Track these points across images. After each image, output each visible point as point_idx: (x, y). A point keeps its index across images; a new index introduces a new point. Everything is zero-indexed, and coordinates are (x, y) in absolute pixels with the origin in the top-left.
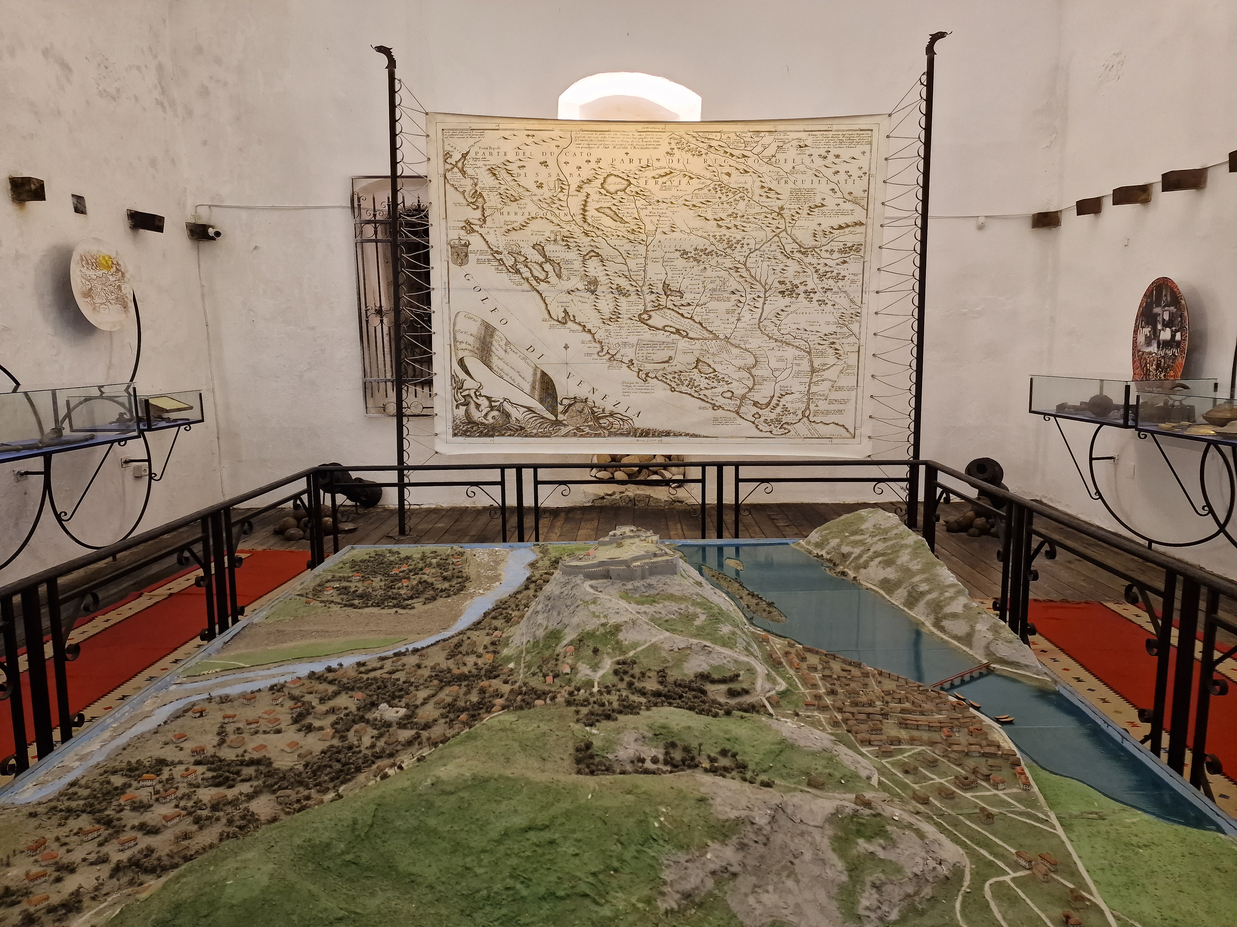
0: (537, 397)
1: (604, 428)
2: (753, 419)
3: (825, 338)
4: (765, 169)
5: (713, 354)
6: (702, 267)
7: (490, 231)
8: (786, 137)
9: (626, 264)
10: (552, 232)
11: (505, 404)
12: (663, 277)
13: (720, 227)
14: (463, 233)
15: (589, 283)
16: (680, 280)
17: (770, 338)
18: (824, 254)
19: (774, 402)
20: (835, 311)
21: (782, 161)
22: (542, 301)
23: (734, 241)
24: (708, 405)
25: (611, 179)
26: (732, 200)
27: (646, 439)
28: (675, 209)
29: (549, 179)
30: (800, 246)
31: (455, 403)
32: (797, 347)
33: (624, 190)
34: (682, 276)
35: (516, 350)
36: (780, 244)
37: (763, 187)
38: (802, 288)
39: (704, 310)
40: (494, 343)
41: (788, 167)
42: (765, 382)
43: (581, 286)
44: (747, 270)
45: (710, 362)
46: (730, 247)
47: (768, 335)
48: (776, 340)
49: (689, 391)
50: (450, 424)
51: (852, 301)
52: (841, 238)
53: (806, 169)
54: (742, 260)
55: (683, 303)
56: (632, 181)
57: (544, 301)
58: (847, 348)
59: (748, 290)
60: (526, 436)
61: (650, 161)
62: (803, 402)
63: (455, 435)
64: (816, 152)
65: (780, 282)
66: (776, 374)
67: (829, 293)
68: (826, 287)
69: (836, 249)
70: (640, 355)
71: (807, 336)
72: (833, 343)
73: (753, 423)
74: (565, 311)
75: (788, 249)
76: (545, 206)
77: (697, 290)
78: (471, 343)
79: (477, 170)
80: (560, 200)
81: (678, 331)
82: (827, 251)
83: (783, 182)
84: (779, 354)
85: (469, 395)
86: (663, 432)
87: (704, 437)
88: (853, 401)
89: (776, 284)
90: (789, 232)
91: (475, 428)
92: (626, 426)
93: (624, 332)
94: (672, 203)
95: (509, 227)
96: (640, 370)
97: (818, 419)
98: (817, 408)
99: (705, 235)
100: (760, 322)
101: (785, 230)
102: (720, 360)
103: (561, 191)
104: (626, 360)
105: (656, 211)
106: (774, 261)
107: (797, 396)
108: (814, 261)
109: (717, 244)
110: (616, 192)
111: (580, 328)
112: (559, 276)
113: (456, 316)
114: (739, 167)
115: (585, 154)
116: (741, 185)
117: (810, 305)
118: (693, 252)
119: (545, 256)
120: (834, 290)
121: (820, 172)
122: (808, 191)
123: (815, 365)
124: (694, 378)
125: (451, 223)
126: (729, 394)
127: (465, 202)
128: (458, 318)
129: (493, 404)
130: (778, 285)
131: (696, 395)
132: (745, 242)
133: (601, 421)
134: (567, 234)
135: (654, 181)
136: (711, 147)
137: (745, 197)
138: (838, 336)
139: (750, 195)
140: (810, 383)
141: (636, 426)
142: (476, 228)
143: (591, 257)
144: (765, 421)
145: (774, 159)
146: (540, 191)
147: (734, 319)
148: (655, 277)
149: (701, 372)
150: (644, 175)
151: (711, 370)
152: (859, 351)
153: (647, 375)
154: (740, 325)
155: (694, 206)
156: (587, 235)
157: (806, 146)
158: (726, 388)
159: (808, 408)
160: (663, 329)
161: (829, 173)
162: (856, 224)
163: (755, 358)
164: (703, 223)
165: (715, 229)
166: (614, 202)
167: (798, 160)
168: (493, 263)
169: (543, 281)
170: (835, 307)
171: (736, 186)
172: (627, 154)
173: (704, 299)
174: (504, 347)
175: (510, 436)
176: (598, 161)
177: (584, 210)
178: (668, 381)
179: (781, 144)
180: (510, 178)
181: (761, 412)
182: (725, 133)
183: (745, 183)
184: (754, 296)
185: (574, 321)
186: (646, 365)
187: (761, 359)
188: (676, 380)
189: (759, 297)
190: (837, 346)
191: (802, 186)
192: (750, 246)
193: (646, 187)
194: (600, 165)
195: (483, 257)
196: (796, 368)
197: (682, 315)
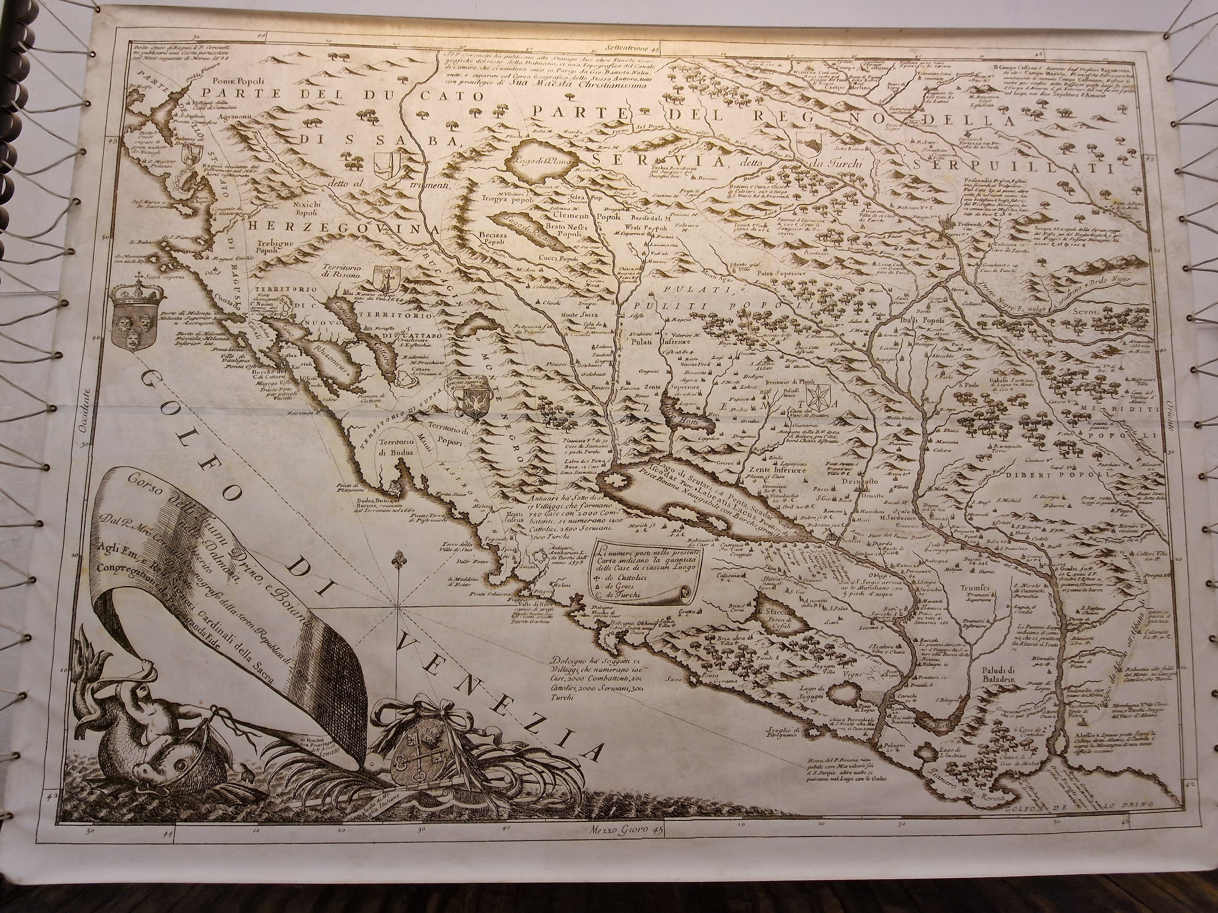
0: (308, 701)
1: (500, 794)
2: (916, 763)
3: (1086, 538)
4: (902, 135)
5: (800, 581)
6: (760, 356)
7: (220, 266)
8: (946, 70)
9: (565, 347)
10: (377, 269)
11: (217, 722)
12: (662, 380)
13: (802, 262)
14: (149, 270)
15: (468, 393)
16: (705, 388)
17: (948, 538)
18: (1060, 331)
19: (970, 713)
20: (1103, 471)
21: (940, 120)
22: (339, 440)
23: (838, 295)
24: (792, 724)
25: (528, 152)
26: (826, 201)
27: (618, 825)
28: (688, 221)
29: (381, 148)
30: (1002, 312)
31: (74, 722)
32: (1018, 563)
33: (562, 176)
34: (709, 379)
35: (259, 571)
36: (950, 304)
37: (898, 175)
38: (1014, 413)
39: (769, 464)
40: (202, 550)
41: (955, 133)
42: (943, 659)
43: (445, 401)
44: (875, 365)
45: (792, 601)
46: (829, 310)
47: (940, 531)
48: (964, 545)
49: (739, 684)
50: (54, 782)
51: (1141, 446)
52: (1098, 295)
53: (995, 138)
54: (861, 340)
55: (715, 445)
56: (582, 155)
57: (346, 438)
58: (1145, 566)
59: (881, 414)
60: (269, 821)
61: (627, 113)
62: (1046, 714)
63: (63, 817)
64: (1016, 104)
65: (958, 396)
66: (971, 634)
67: (1083, 426)
68: (1075, 410)
69: (1087, 319)
70: (602, 582)
71: (1039, 533)
72: (1109, 553)
73: (919, 773)
74: (402, 466)
75: (972, 315)
76: (363, 208)
77: (750, 414)
78: (138, 549)
79: (203, 129)
80: (401, 195)
81: (703, 520)
82: (1066, 323)
83: (944, 164)
84: (974, 580)
85: (115, 699)
86: (666, 804)
87: (785, 816)
88: (1171, 710)
89: (950, 402)
90: (971, 279)
91: (123, 797)
92: (562, 788)
93: (557, 521)
94: (680, 206)
95: (270, 257)
96: (602, 625)
97: (1089, 761)
98: (1084, 730)
99: (766, 280)
100: (916, 496)
101: (961, 273)
102: (819, 596)
103: (407, 176)
104: (563, 596)
105: (641, 224)
106: (941, 344)
107: (1029, 695)
108: (1039, 347)
109: (795, 301)
110: (543, 180)
111: (440, 510)
112: (390, 377)
113: (106, 478)
114: (840, 130)
115: (467, 97)
116: (846, 170)
117: (1039, 455)
118: (737, 321)
119: (354, 327)
120: (1097, 417)
121: (1030, 146)
122: (1008, 185)
123: (1070, 611)
124: (752, 645)
125: (121, 248)
126: (848, 693)
127: (163, 199)
128: (111, 484)
129: (183, 724)
130: (954, 403)
131: (757, 694)
132: (866, 297)
133: (491, 773)
134: (416, 274)
135: (635, 156)
136: (769, 86)
137: (859, 197)
138: (1120, 535)
139: (868, 191)
140: (1061, 661)
141: (591, 786)
142: (184, 259)
143: (474, 331)
144: (951, 769)
145: (919, 116)
146: (354, 175)
147: (849, 489)
148: (639, 381)
149: (769, 631)
150: (612, 142)
151: (796, 625)
152: (1172, 574)
153: (621, 637)
154: (865, 503)
155: (735, 213)
156: (467, 277)
157: (991, 89)
158: (839, 675)
159: (1060, 730)
160: (665, 512)
161: (1051, 147)
162: (1128, 263)
163: (914, 593)
164: (756, 252)
165: (789, 267)
166: (537, 200)
167: (976, 117)
168: (218, 344)
169: (347, 388)
170: (1105, 460)
171: (835, 171)
172: (570, 96)
173: (768, 437)
174: (227, 560)
175: (222, 819)
176: (501, 111)
177: (462, 219)
178: (680, 657)
179: (932, 84)
180: (280, 147)
181: (937, 742)
182: (799, 61)
183: (856, 164)
184: (896, 430)
185: (424, 492)
186: (620, 610)
187: (929, 596)
188: (702, 653)
189: (909, 432)
190: (1119, 561)
191: (992, 175)
192: (877, 309)
193: (616, 168)
194: (504, 119)
195: (195, 329)
196: (1019, 619)
197: (713, 477)
